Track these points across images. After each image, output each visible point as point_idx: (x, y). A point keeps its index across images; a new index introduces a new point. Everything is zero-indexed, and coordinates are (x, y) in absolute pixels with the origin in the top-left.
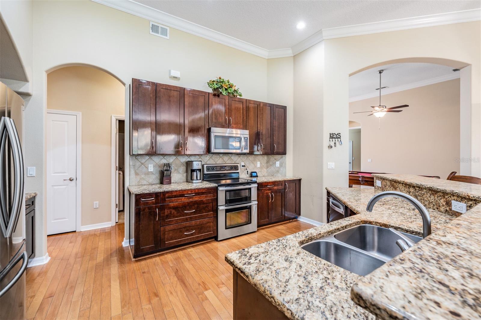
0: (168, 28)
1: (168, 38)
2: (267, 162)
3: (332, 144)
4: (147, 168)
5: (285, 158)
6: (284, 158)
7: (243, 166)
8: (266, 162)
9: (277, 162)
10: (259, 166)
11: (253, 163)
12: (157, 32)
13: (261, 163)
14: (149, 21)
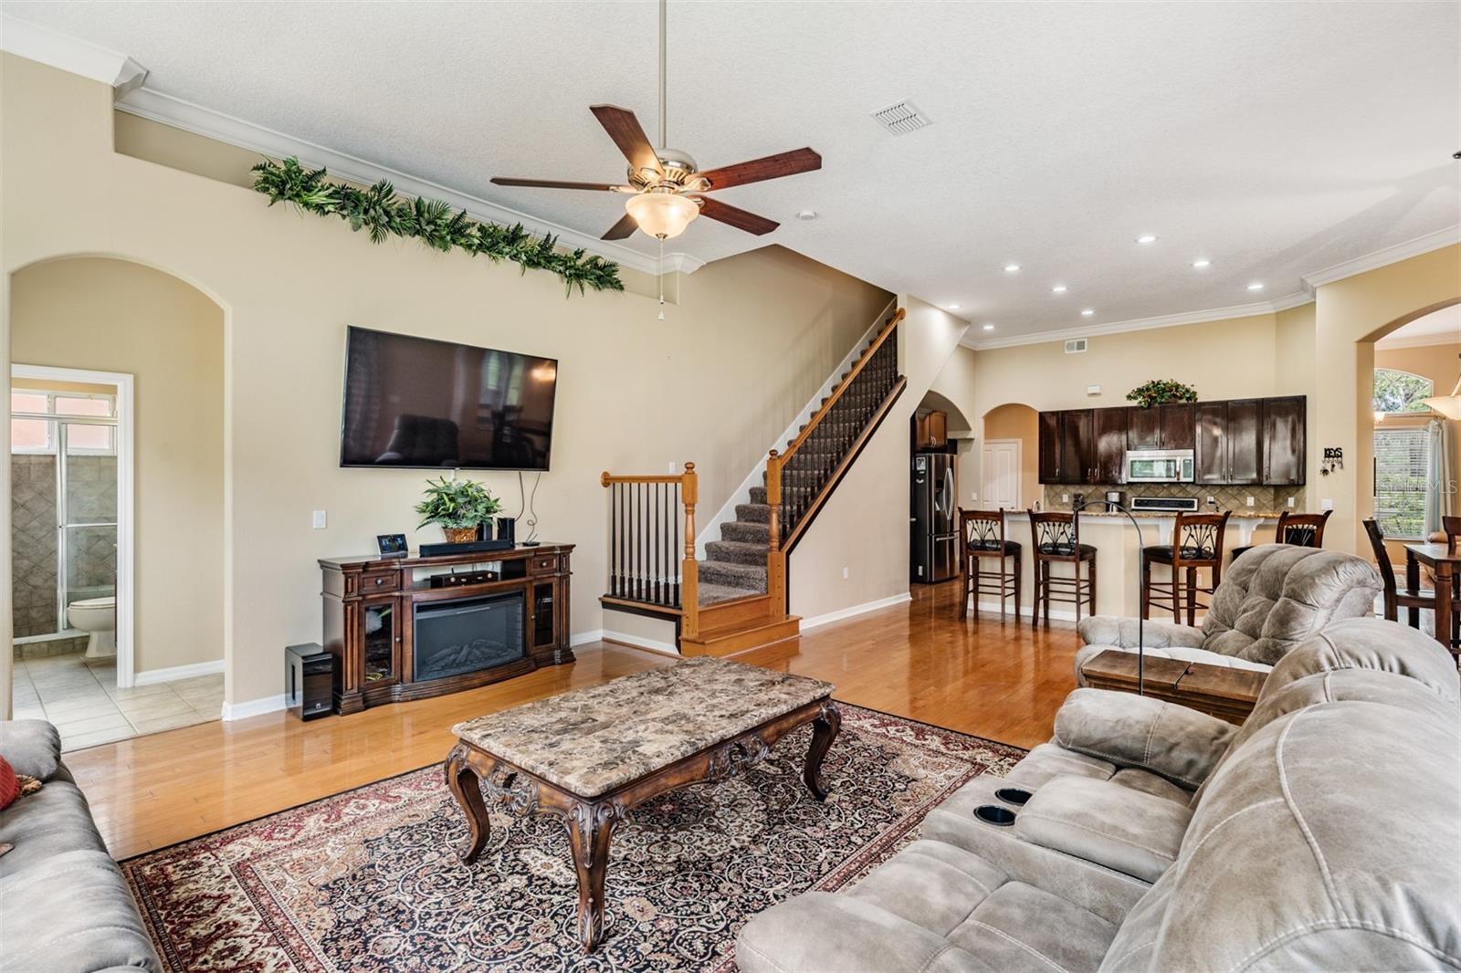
0: (1086, 340)
1: (1086, 350)
2: (1275, 499)
3: (1329, 467)
4: (1062, 498)
5: (1304, 491)
6: (1301, 491)
7: (1210, 503)
8: (1272, 497)
9: (1290, 499)
10: (1253, 505)
11: (1236, 499)
12: (1073, 349)
13: (1257, 500)
14: (1064, 341)
